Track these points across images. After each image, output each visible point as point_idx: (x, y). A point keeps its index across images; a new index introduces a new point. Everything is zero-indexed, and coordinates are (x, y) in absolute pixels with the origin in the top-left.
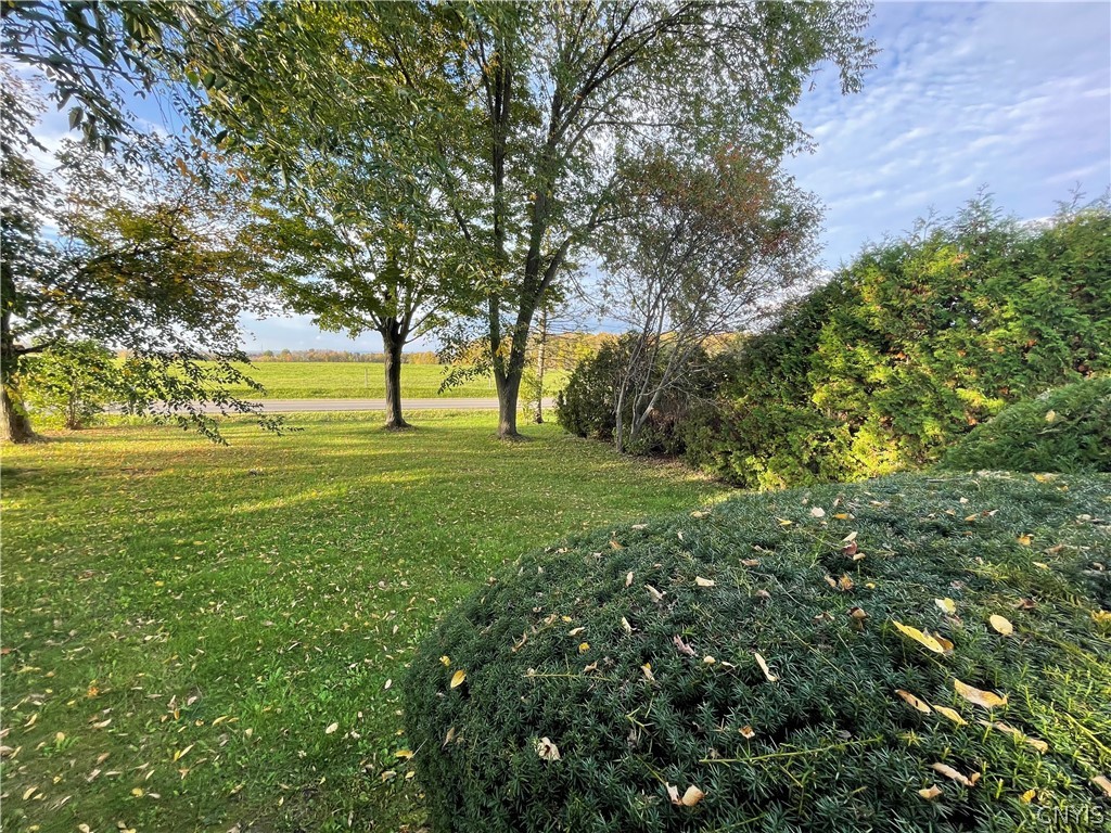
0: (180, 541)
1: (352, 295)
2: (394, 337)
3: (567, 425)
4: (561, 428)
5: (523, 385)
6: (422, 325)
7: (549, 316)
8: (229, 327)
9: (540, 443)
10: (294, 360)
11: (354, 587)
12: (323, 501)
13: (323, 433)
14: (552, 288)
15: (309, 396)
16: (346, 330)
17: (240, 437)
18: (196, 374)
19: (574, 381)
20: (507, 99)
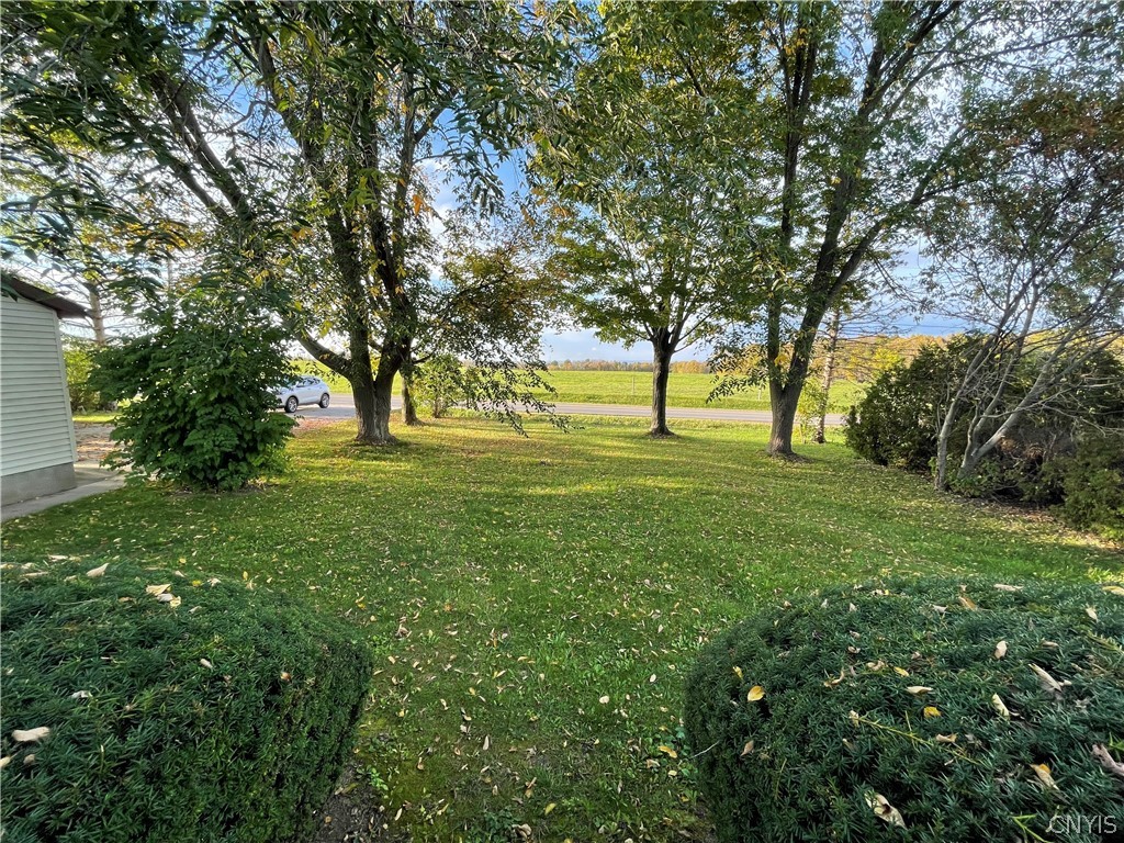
0: (496, 510)
1: (630, 308)
2: (665, 347)
3: (860, 448)
4: (851, 451)
5: (803, 398)
6: (693, 334)
7: (843, 317)
8: (535, 341)
9: (820, 466)
10: (573, 369)
11: (622, 578)
12: (596, 495)
13: (596, 435)
14: (850, 284)
15: (585, 401)
16: (622, 341)
17: (535, 431)
18: (511, 379)
19: (874, 394)
20: (809, 75)
